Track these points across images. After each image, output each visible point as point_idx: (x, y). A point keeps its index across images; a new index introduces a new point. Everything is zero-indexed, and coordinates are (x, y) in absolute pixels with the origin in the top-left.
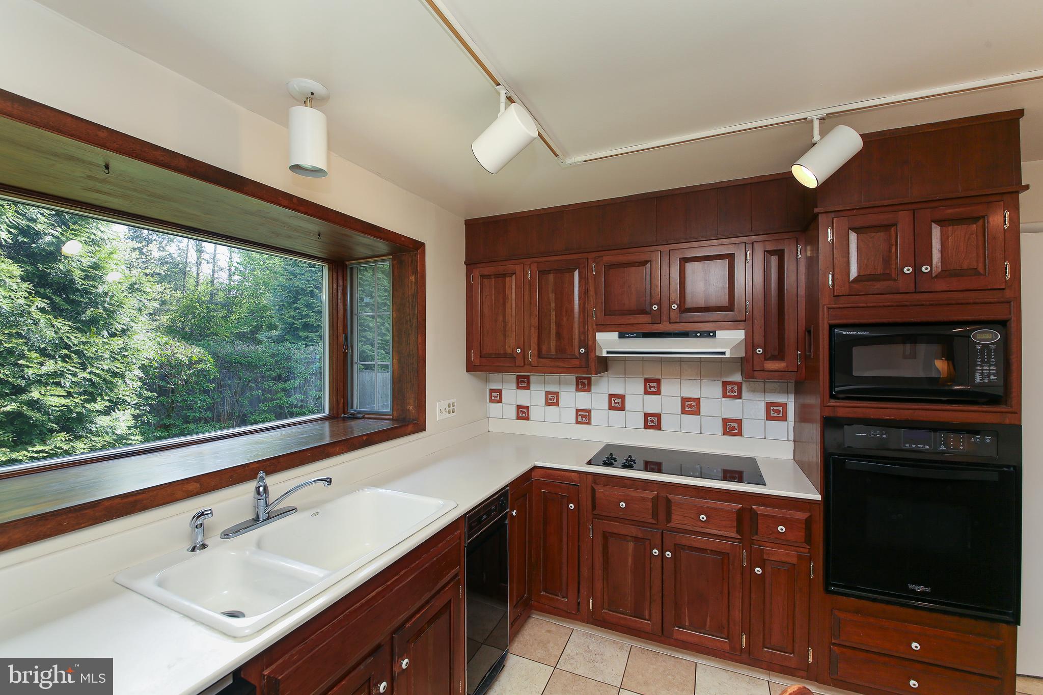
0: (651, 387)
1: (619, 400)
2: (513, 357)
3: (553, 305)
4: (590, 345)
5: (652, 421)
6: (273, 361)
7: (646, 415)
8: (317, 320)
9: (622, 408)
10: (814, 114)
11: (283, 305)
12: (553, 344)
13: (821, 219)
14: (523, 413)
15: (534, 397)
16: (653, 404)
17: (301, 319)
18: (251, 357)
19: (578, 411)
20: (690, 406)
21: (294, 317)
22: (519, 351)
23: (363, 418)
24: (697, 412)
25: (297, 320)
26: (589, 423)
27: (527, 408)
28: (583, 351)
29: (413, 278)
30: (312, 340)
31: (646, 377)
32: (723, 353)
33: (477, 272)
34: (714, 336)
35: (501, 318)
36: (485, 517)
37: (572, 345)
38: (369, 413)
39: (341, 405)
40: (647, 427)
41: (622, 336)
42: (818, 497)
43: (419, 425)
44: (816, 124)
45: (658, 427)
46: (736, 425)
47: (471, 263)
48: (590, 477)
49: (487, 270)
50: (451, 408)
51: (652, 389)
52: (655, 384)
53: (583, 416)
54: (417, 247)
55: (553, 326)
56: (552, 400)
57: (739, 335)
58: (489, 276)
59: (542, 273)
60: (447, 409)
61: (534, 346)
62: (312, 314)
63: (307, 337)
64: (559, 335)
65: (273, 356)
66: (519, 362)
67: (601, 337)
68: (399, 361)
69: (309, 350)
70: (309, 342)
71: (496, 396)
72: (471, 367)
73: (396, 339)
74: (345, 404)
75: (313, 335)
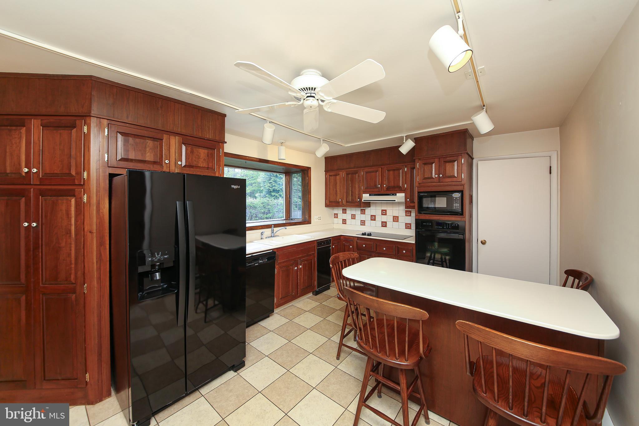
0: (383, 212)
1: (374, 217)
2: (339, 202)
3: (350, 185)
4: (360, 198)
5: (384, 224)
6: (262, 205)
7: (382, 222)
8: (278, 187)
9: (375, 220)
10: (404, 135)
11: (265, 181)
12: (350, 198)
13: (416, 161)
14: (344, 221)
15: (347, 216)
16: (384, 218)
17: (272, 187)
18: (254, 204)
19: (361, 221)
20: (395, 219)
21: (270, 186)
22: (340, 200)
23: (294, 220)
24: (398, 221)
25: (271, 188)
26: (364, 225)
27: (346, 220)
28: (359, 200)
29: (307, 178)
30: (276, 197)
31: (382, 209)
32: (395, 201)
33: (328, 174)
34: (396, 195)
35: (335, 189)
36: (323, 244)
37: (356, 198)
38: (296, 219)
39: (288, 216)
40: (382, 226)
41: (370, 195)
42: (414, 242)
43: (309, 222)
44: (405, 137)
45: (386, 226)
46: (409, 225)
47: (326, 171)
48: (356, 238)
49: (332, 174)
50: (320, 218)
51: (384, 213)
52: (385, 212)
53: (363, 223)
54: (308, 169)
55: (350, 192)
56: (353, 217)
57: (403, 195)
58: (331, 176)
59: (347, 174)
60: (318, 218)
61: (345, 199)
62: (277, 185)
63: (274, 196)
64: (352, 195)
65: (262, 203)
66: (341, 204)
67: (364, 195)
68: (304, 203)
69: (276, 201)
70: (277, 198)
71: (336, 216)
72: (327, 206)
73: (303, 196)
74: (289, 216)
75: (277, 194)
